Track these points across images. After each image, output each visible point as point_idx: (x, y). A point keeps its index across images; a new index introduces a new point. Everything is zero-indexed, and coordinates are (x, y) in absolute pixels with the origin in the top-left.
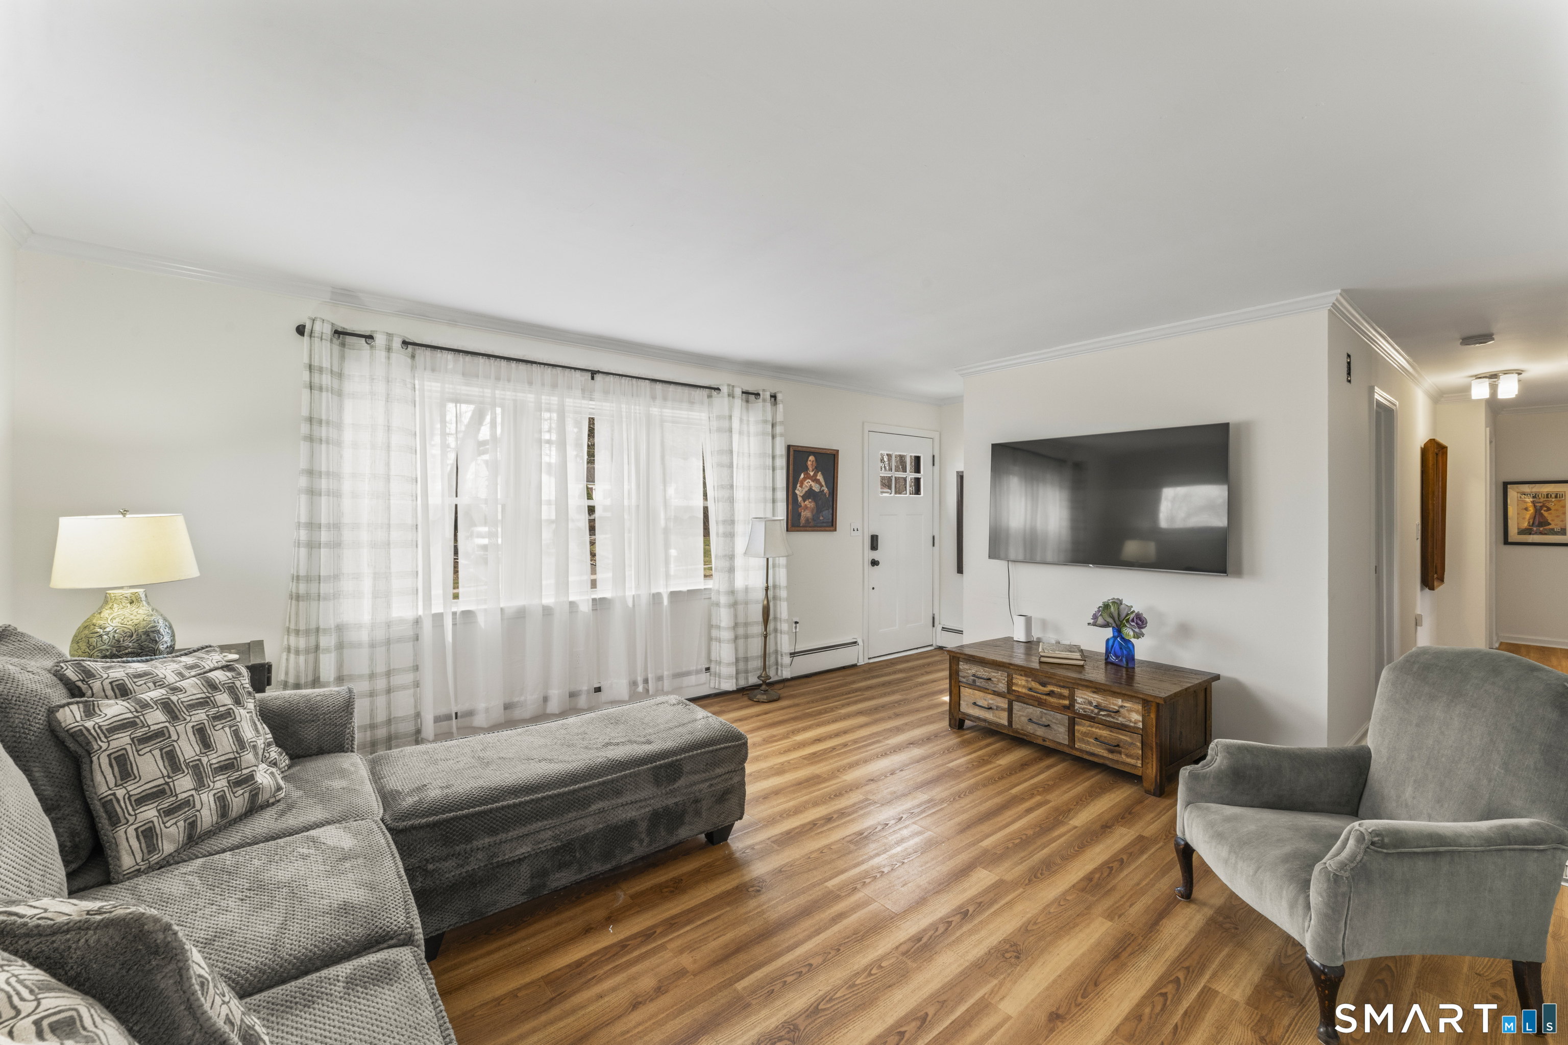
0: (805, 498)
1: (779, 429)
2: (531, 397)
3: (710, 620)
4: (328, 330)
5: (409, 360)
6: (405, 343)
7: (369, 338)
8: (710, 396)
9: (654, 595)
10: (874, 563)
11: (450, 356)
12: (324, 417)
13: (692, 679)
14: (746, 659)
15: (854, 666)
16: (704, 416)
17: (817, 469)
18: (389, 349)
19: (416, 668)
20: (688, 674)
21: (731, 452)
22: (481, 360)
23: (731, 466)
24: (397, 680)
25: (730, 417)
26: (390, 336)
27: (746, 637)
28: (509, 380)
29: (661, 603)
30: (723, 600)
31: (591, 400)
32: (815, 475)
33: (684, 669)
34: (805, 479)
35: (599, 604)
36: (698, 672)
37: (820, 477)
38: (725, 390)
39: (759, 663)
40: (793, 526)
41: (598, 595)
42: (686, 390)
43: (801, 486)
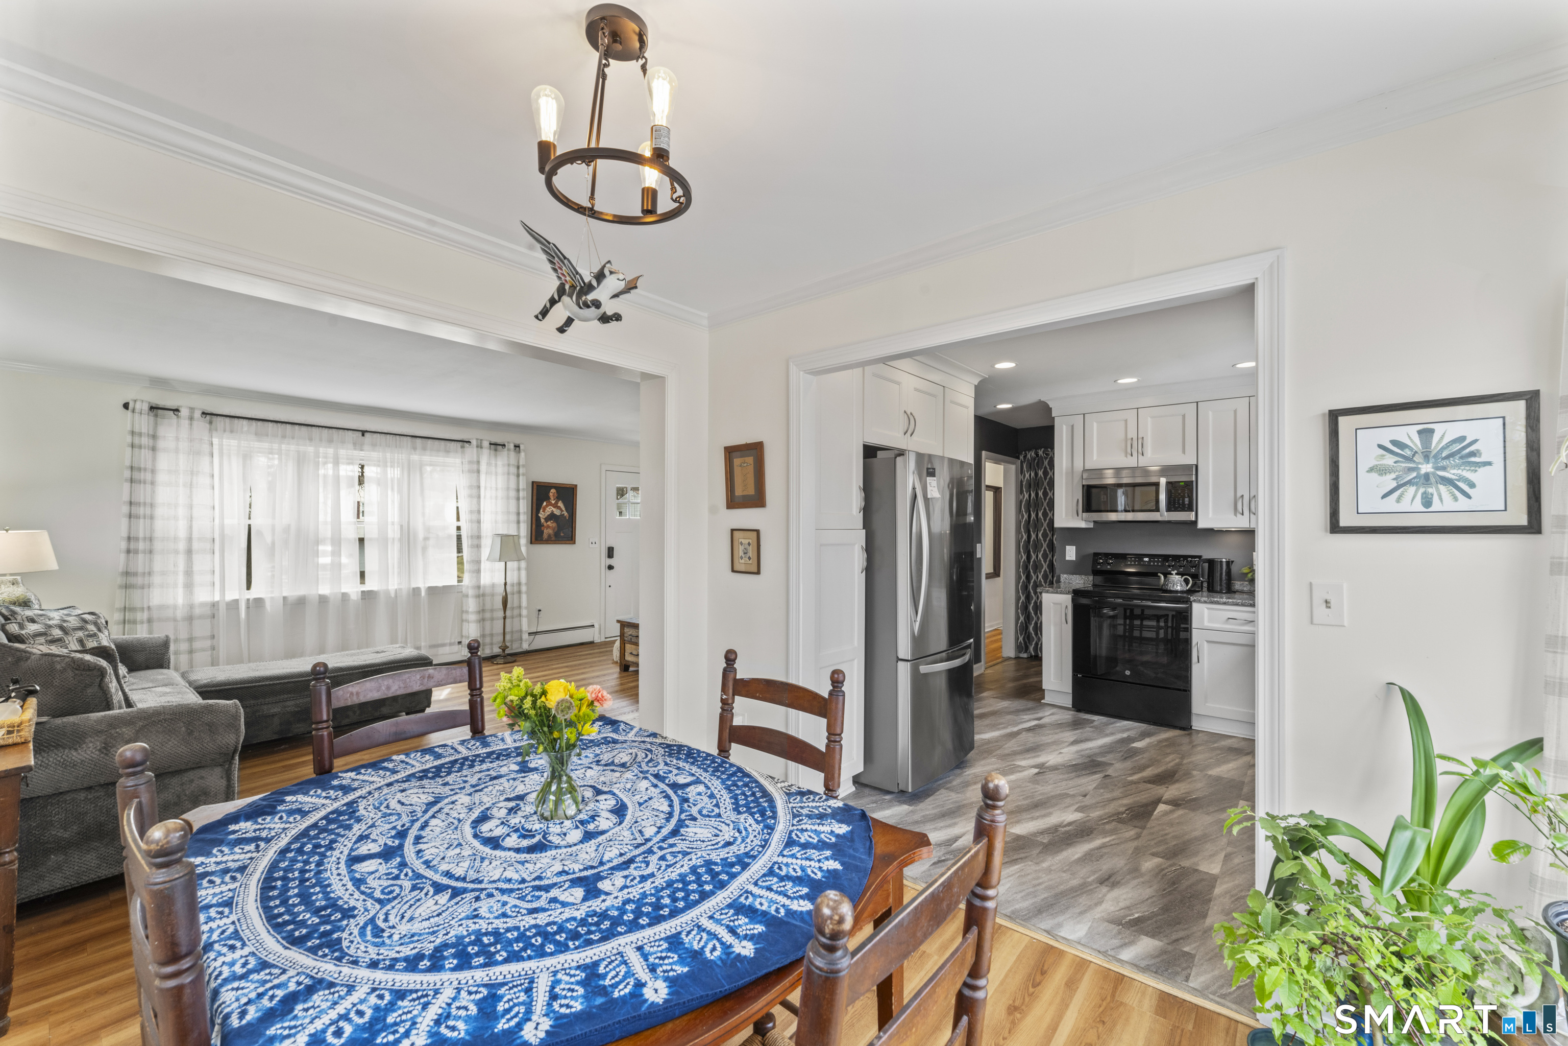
0: (547, 520)
1: (521, 470)
2: (311, 449)
3: (462, 607)
4: (146, 407)
5: (208, 425)
6: (204, 414)
7: (176, 410)
8: (462, 447)
9: (414, 589)
10: (610, 567)
11: (245, 422)
12: (142, 466)
13: (447, 649)
14: (492, 635)
15: (592, 643)
16: (458, 461)
17: (558, 498)
18: (191, 418)
19: (213, 637)
20: (443, 645)
21: (479, 487)
22: (270, 424)
23: (479, 497)
24: (197, 645)
25: (478, 462)
26: (192, 410)
27: (492, 619)
28: (293, 438)
29: (420, 594)
30: (471, 592)
31: (362, 450)
32: (556, 503)
33: (440, 642)
34: (547, 506)
35: (367, 596)
36: (451, 644)
37: (560, 504)
38: (474, 442)
39: (501, 638)
40: (536, 539)
41: (366, 588)
42: (443, 443)
43: (544, 511)
